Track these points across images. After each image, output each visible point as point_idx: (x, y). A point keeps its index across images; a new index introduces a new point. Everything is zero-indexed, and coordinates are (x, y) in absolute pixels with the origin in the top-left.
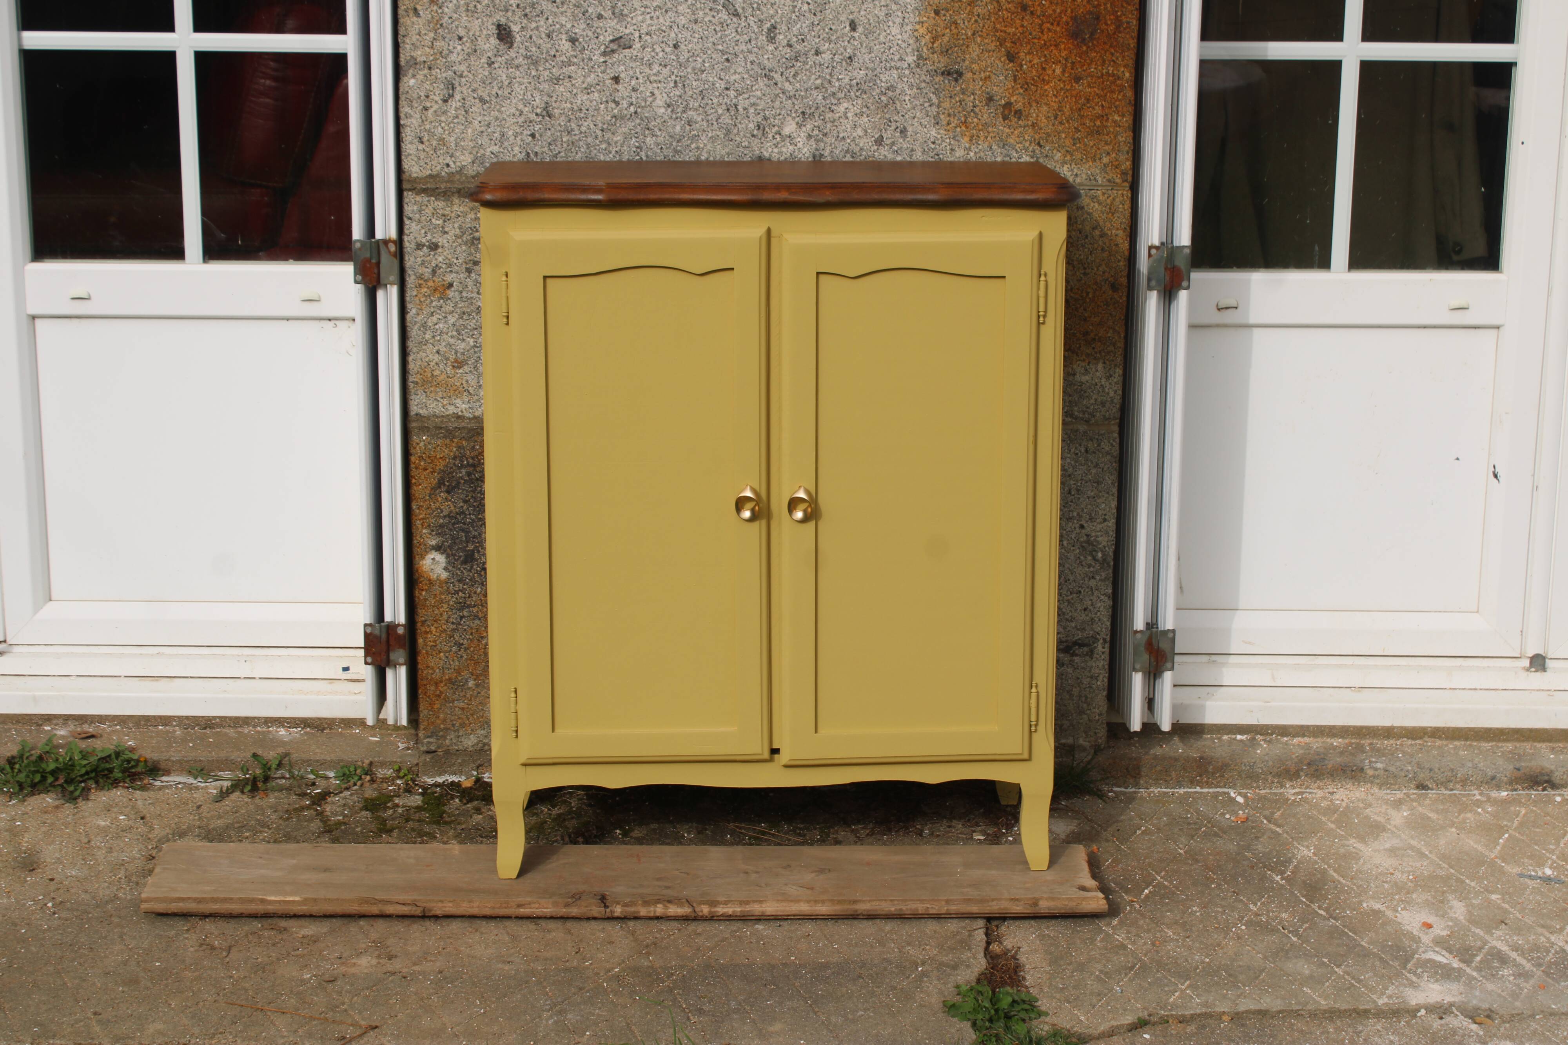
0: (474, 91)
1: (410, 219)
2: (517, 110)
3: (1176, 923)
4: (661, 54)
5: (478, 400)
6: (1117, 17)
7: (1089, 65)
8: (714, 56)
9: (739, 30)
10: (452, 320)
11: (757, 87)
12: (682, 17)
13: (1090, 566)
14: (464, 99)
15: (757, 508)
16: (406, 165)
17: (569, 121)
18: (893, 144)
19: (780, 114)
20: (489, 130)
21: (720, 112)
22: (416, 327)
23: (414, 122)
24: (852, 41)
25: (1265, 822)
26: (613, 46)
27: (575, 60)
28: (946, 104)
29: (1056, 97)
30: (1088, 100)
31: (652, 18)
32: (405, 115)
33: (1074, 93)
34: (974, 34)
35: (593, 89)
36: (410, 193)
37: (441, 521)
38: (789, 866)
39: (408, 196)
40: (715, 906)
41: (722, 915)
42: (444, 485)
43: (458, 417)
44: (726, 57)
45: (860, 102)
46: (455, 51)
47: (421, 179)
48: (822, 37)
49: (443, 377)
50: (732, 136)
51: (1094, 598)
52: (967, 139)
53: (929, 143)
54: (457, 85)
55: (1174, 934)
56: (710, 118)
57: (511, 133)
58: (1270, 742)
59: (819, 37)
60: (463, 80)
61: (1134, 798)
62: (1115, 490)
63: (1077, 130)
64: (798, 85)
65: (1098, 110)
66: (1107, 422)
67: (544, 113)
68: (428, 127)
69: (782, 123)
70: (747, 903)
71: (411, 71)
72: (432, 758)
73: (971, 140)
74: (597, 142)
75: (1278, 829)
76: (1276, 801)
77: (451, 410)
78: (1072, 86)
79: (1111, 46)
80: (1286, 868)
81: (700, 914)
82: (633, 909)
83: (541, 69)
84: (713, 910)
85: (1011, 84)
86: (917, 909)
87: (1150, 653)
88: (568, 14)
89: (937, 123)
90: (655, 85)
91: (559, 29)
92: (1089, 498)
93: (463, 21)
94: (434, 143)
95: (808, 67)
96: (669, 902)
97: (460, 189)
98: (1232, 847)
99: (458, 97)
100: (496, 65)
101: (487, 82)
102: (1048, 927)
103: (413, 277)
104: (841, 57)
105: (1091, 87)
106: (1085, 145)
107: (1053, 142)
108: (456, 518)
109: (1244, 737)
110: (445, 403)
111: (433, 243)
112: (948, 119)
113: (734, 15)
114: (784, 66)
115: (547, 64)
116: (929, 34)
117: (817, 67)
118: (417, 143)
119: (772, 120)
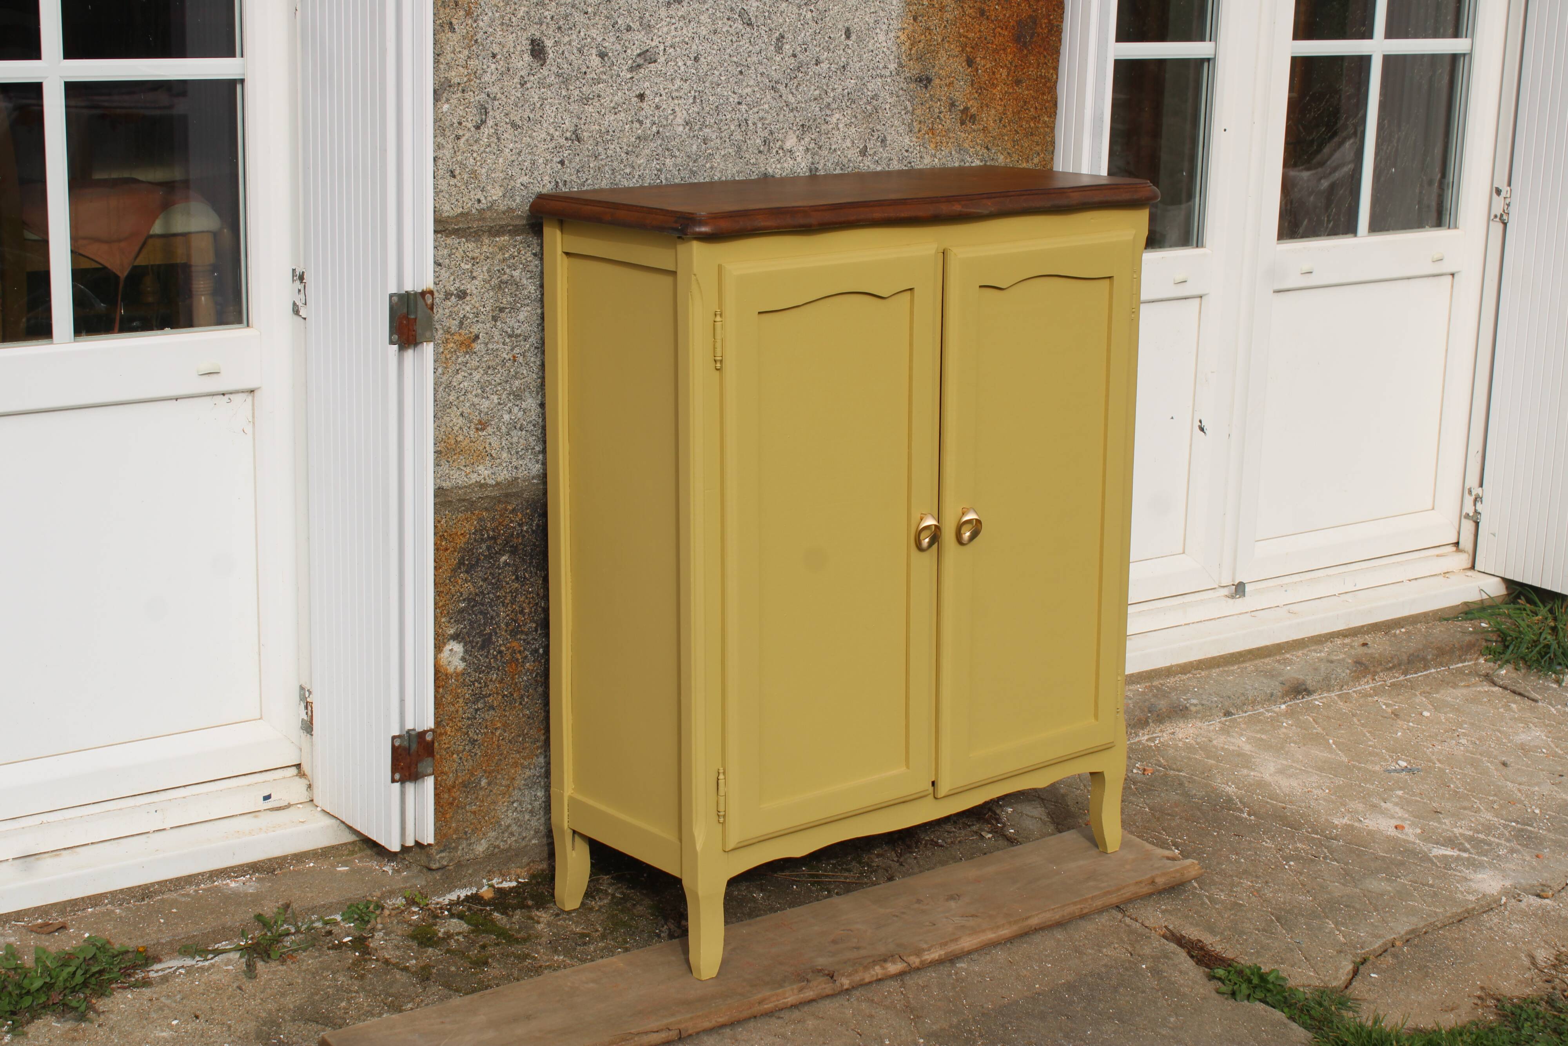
0: (506, 115)
1: (440, 265)
2: (548, 134)
3: (1239, 873)
4: (682, 68)
5: (500, 464)
6: (1050, 21)
7: (1028, 67)
8: (729, 69)
9: (752, 40)
10: (477, 376)
11: (765, 100)
12: (702, 28)
14: (496, 125)
16: (437, 203)
17: (597, 144)
18: (875, 154)
19: (783, 128)
20: (520, 159)
21: (733, 128)
22: (441, 389)
23: (447, 154)
24: (846, 50)
25: (1164, 770)
26: (640, 61)
27: (605, 77)
29: (1002, 100)
30: (1025, 102)
31: (676, 29)
33: (1015, 96)
34: (943, 40)
35: (620, 109)
36: (440, 235)
37: (463, 605)
40: (923, 954)
41: (931, 962)
42: (464, 564)
43: (481, 486)
44: (739, 69)
45: (849, 112)
46: (489, 70)
47: (452, 218)
48: (822, 46)
49: (466, 442)
50: (742, 153)
52: (933, 146)
54: (490, 109)
55: (1253, 883)
56: (723, 135)
57: (541, 161)
59: (820, 46)
60: (496, 103)
63: (1016, 132)
64: (799, 97)
65: (1032, 112)
67: (574, 137)
68: (459, 158)
69: (785, 137)
71: (445, 95)
73: (936, 147)
74: (622, 166)
75: (1182, 774)
77: (474, 478)
78: (1014, 89)
79: (1045, 49)
80: (1237, 805)
81: (914, 965)
82: (857, 977)
83: (572, 88)
84: (921, 959)
85: (969, 89)
88: (599, 26)
89: (911, 131)
90: (676, 101)
91: (590, 44)
93: (498, 36)
94: (466, 176)
95: (808, 77)
96: (883, 960)
97: (491, 227)
98: (1176, 797)
99: (490, 123)
100: (528, 85)
103: (440, 332)
104: (836, 66)
105: (1028, 90)
106: (1022, 147)
107: (998, 145)
108: (473, 600)
110: (468, 471)
111: (461, 291)
112: (919, 126)
113: (748, 25)
114: (789, 77)
115: (578, 83)
116: (909, 41)
117: (817, 77)
118: (449, 178)
119: (776, 134)
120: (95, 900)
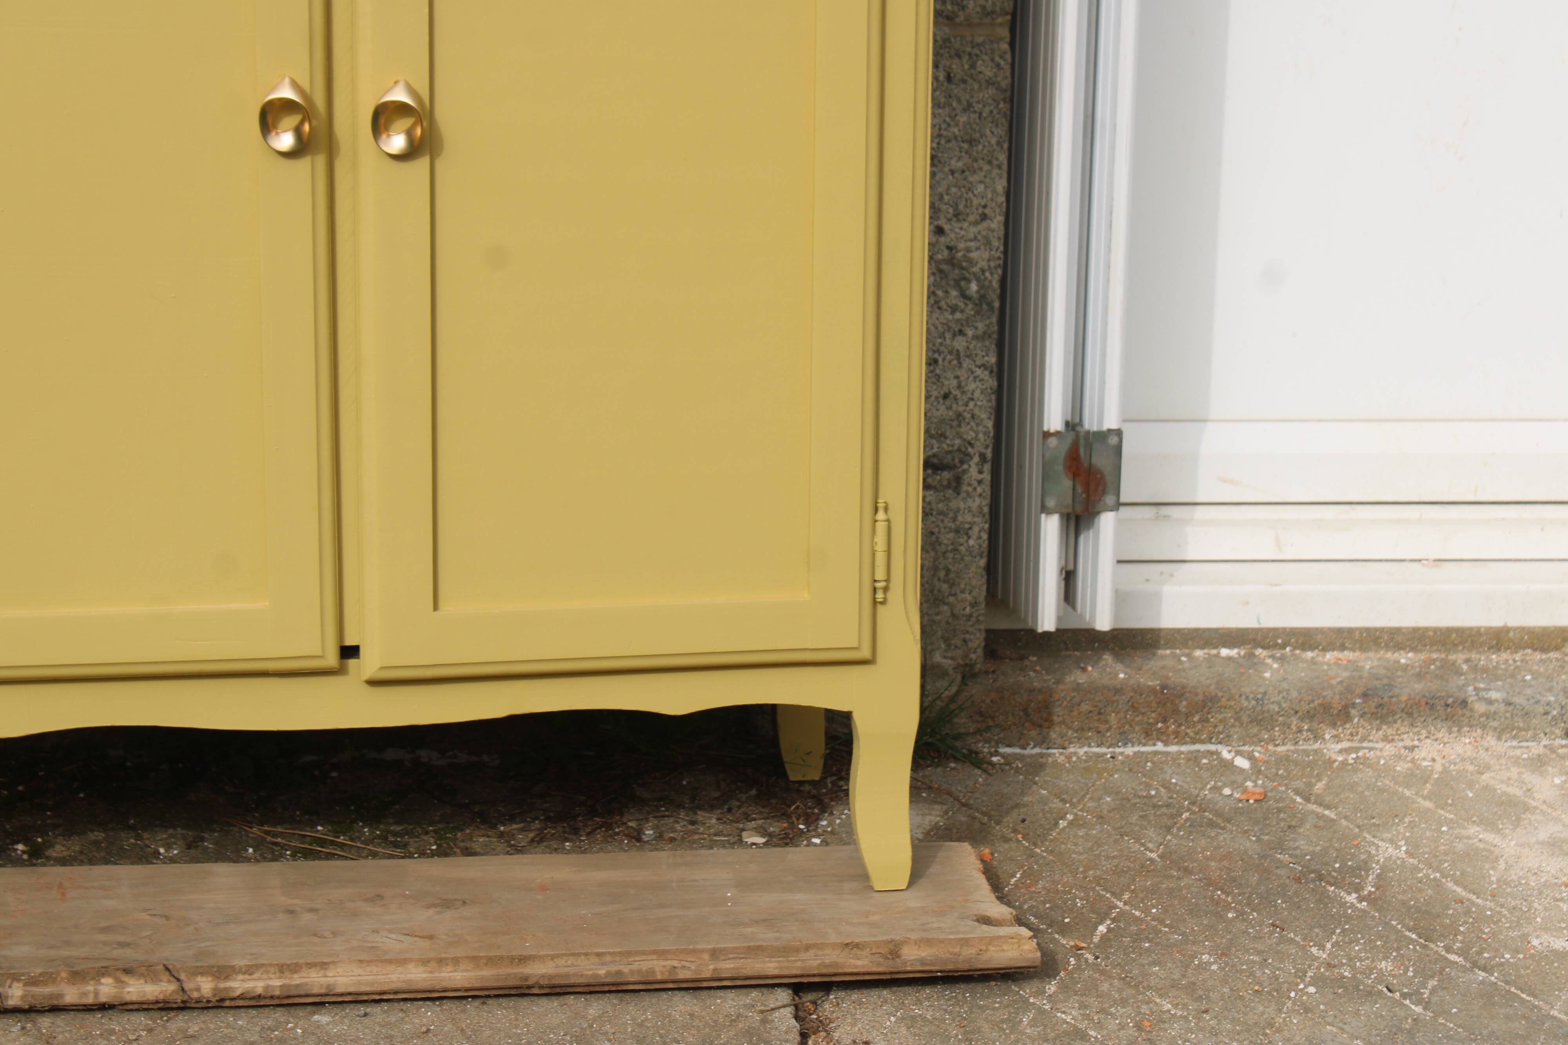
3: (1174, 985)
13: (954, 309)
15: (307, 127)
25: (1299, 799)
38: (380, 897)
40: (227, 978)
41: (241, 997)
51: (963, 373)
55: (1176, 1006)
58: (1282, 659)
61: (1042, 766)
62: (1003, 158)
66: (987, 20)
70: (295, 968)
75: (1327, 812)
76: (1310, 764)
80: (1363, 879)
81: (195, 995)
82: (47, 990)
84: (222, 985)
86: (652, 972)
87: (1075, 475)
92: (952, 172)
96: (127, 971)
98: (1249, 845)
102: (919, 1002)
109: (1234, 652)
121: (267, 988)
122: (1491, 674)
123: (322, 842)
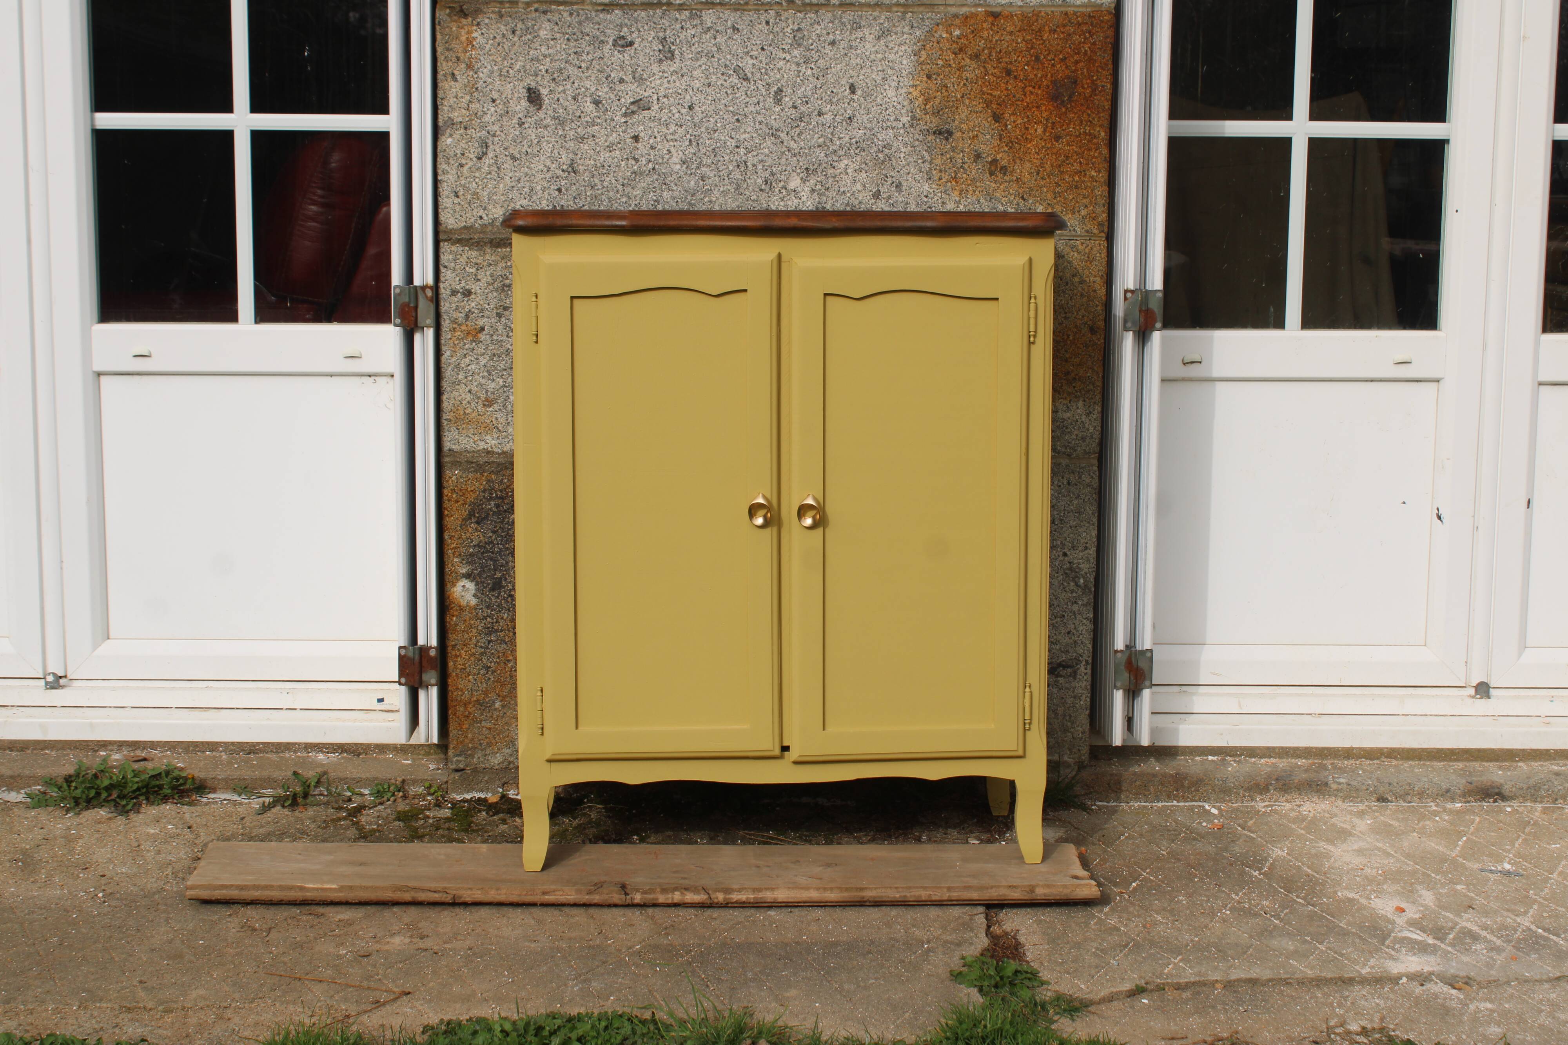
0: (506, 149)
1: (446, 267)
2: (545, 166)
3: (1164, 909)
4: (677, 115)
5: (506, 437)
6: (1093, 81)
7: (1068, 125)
8: (725, 117)
9: (749, 93)
10: (483, 361)
11: (764, 145)
12: (696, 81)
13: (1072, 591)
14: (496, 156)
15: (769, 515)
16: (442, 218)
17: (593, 177)
18: (889, 197)
19: (785, 171)
20: (519, 185)
21: (731, 168)
22: (450, 368)
23: (451, 178)
24: (851, 103)
25: (1239, 829)
26: (633, 107)
27: (599, 121)
28: (938, 161)
29: (1038, 155)
30: (1067, 157)
31: (669, 82)
32: (443, 171)
33: (1054, 151)
34: (963, 97)
35: (614, 147)
36: (446, 243)
37: (471, 550)
38: (798, 861)
39: (444, 246)
40: (730, 894)
41: (736, 902)
42: (475, 516)
43: (488, 452)
44: (736, 117)
45: (859, 159)
46: (489, 112)
47: (456, 230)
48: (824, 99)
49: (475, 414)
50: (742, 191)
51: (1077, 622)
52: (957, 193)
53: (923, 196)
54: (490, 143)
55: (1163, 918)
56: (722, 174)
57: (539, 188)
58: (1239, 762)
59: (822, 99)
60: (496, 139)
61: (1116, 811)
62: (1095, 520)
63: (1058, 185)
64: (802, 143)
65: (1076, 166)
66: (1087, 456)
67: (570, 169)
68: (463, 182)
69: (788, 178)
70: (760, 890)
71: (448, 131)
72: (461, 775)
73: (960, 194)
74: (618, 196)
75: (1252, 835)
76: (1248, 813)
77: (482, 445)
78: (1052, 144)
79: (1088, 108)
80: (1263, 865)
81: (716, 901)
82: (651, 896)
83: (567, 128)
84: (728, 896)
85: (996, 142)
86: (921, 896)
87: (1130, 672)
88: (593, 79)
89: (930, 179)
90: (671, 143)
91: (584, 93)
92: (1071, 527)
93: (496, 85)
94: (469, 197)
95: (811, 127)
96: (686, 889)
97: (492, 240)
98: (1211, 849)
99: (491, 154)
100: (526, 126)
101: (518, 141)
102: (1044, 914)
103: (448, 321)
104: (841, 118)
105: (1070, 145)
106: (1065, 199)
107: (1035, 196)
108: (485, 547)
109: (1215, 758)
110: (476, 439)
111: (466, 290)
112: (939, 174)
113: (744, 79)
114: (790, 126)
115: (573, 125)
116: (922, 97)
117: (820, 126)
118: (453, 197)
119: (779, 176)
120: (213, 746)
121: (747, 898)
122: (1343, 771)
123: (772, 838)
